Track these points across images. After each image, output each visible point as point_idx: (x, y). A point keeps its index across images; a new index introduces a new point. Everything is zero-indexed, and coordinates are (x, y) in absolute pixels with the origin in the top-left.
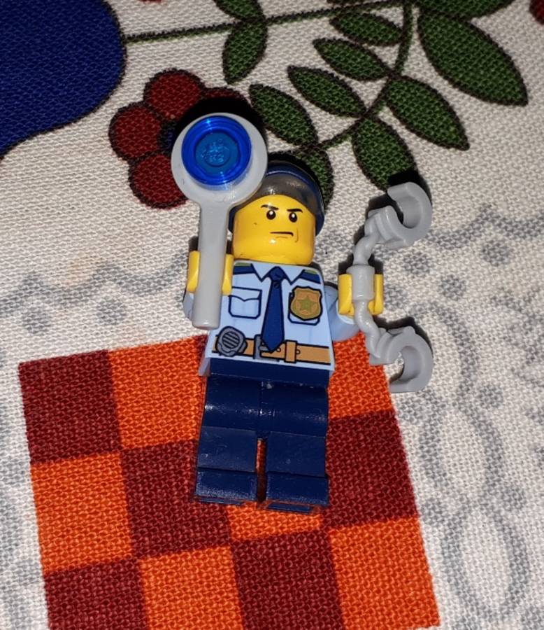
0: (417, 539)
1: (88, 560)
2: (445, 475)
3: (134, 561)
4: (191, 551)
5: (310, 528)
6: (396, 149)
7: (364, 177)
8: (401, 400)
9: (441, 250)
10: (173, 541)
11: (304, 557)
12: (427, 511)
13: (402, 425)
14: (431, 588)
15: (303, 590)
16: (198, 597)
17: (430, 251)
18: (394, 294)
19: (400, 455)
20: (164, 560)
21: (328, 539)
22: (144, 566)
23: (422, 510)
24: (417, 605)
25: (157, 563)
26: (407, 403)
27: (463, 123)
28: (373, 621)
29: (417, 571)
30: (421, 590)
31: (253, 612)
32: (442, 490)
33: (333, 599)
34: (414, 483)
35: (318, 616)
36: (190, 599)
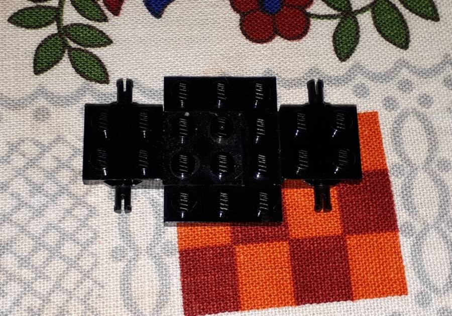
0: (397, 244)
1: (205, 244)
2: (415, 209)
3: (231, 246)
4: (265, 242)
5: (335, 234)
6: (397, 18)
7: (377, 33)
8: (392, 164)
9: (420, 78)
10: (255, 237)
11: (331, 250)
12: (403, 229)
13: (392, 179)
14: (404, 273)
15: (329, 269)
16: (268, 269)
17: (414, 79)
18: (391, 102)
19: (390, 195)
20: (249, 247)
21: (346, 241)
22: (237, 250)
23: (401, 228)
24: (395, 282)
25: (245, 249)
26: (395, 166)
27: (437, 5)
28: (369, 290)
29: (396, 263)
30: (398, 274)
31: (300, 280)
32: (413, 217)
33: (346, 276)
34: (397, 212)
35: (338, 285)
36: (264, 271)
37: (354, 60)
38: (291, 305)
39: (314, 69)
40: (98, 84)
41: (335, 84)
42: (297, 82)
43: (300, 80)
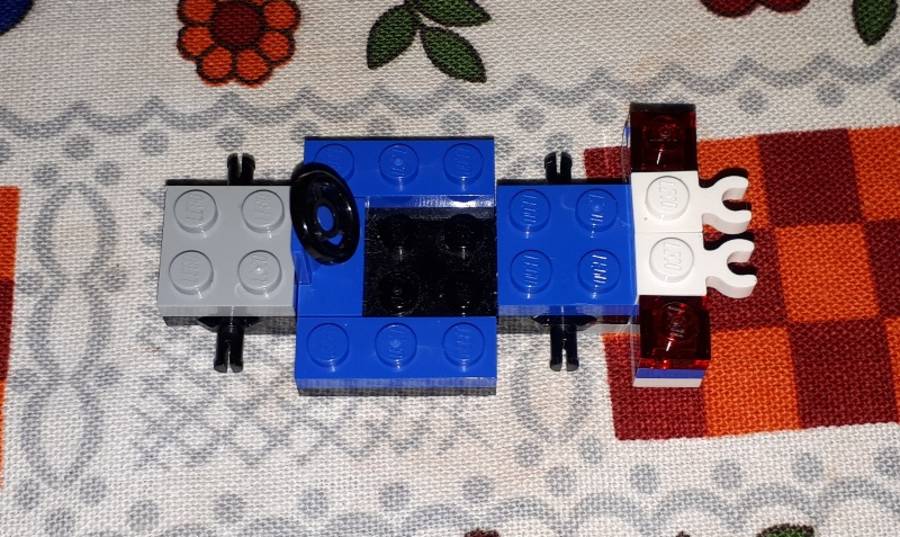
4: (747, 329)
5: (866, 316)
10: (729, 320)
11: (860, 342)
15: (858, 371)
16: (753, 370)
21: (884, 328)
31: (807, 388)
33: (886, 382)
35: (872, 396)
36: (746, 372)
37: (888, 42)
38: (793, 429)
39: (821, 58)
40: (468, 83)
41: (857, 80)
42: (794, 77)
43: (799, 73)
